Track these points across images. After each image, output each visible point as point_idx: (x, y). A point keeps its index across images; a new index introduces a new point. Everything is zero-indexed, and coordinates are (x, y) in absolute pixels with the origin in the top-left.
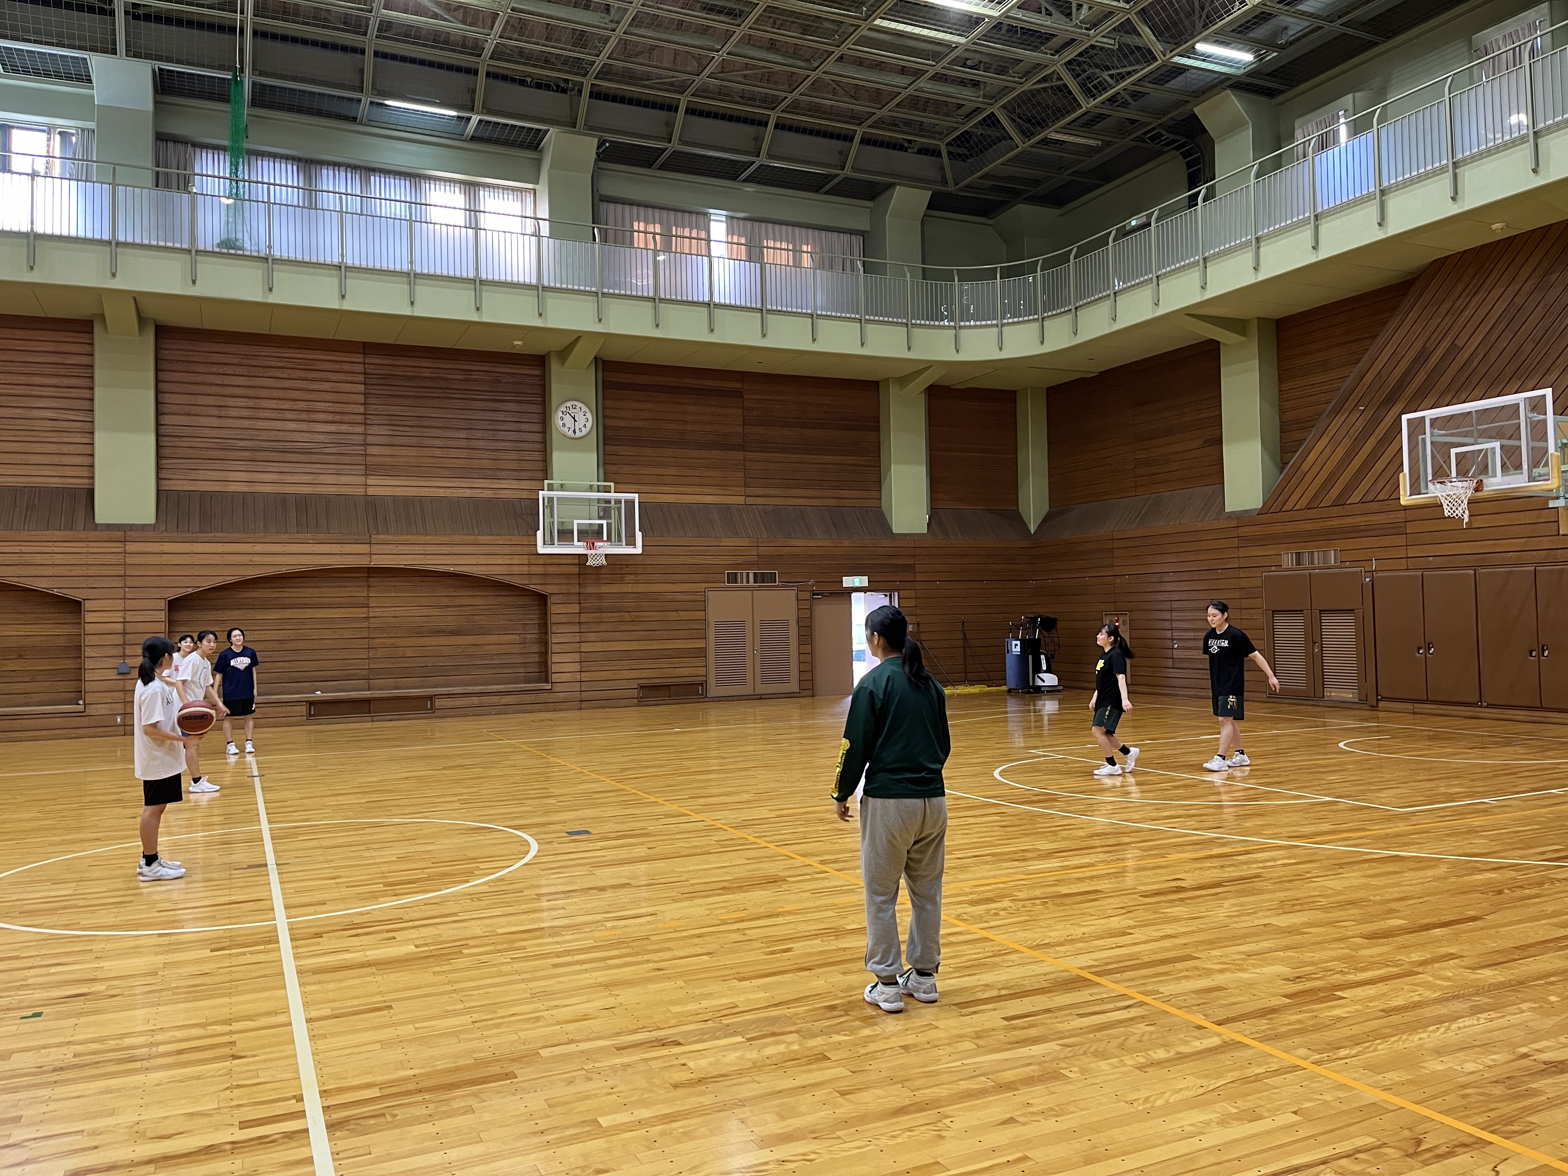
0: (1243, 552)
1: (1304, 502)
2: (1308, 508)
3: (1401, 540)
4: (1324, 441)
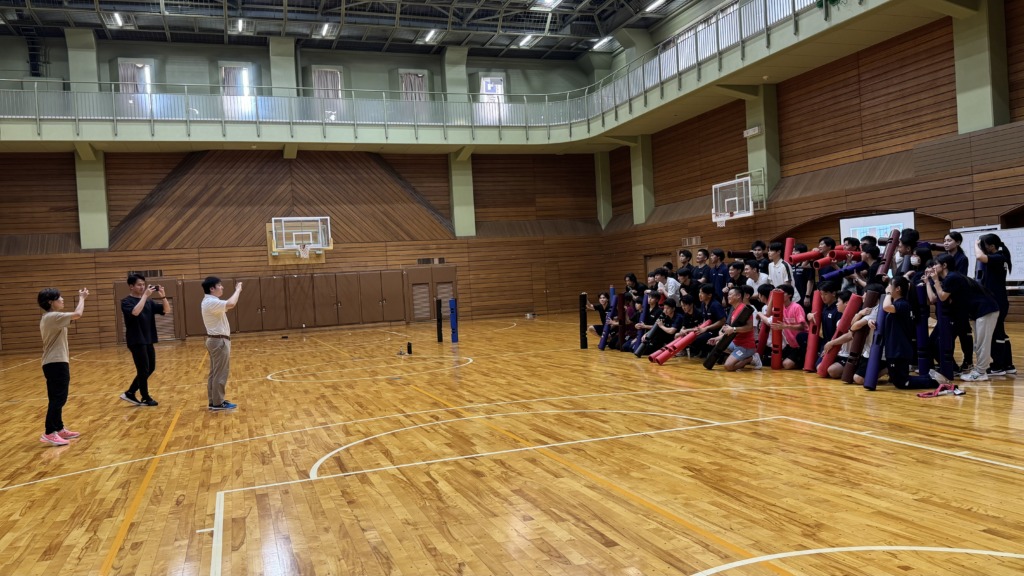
0: (98, 271)
1: (141, 246)
2: (144, 249)
3: (197, 266)
4: (152, 219)
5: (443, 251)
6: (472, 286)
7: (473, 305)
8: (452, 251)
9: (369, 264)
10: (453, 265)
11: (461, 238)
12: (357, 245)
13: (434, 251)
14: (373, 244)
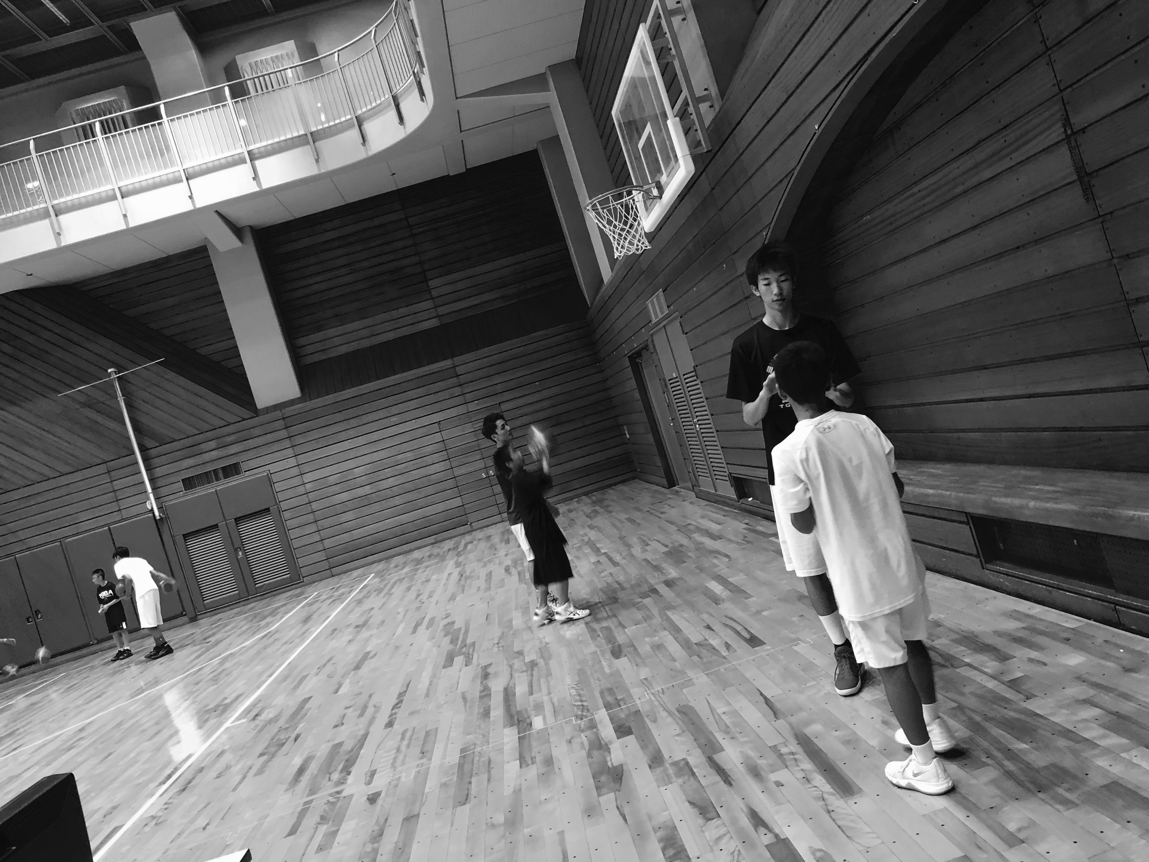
5: (234, 449)
6: (315, 506)
7: (327, 543)
8: (251, 443)
9: (83, 517)
10: (262, 473)
11: (268, 410)
12: (46, 486)
13: (214, 454)
14: (78, 476)
